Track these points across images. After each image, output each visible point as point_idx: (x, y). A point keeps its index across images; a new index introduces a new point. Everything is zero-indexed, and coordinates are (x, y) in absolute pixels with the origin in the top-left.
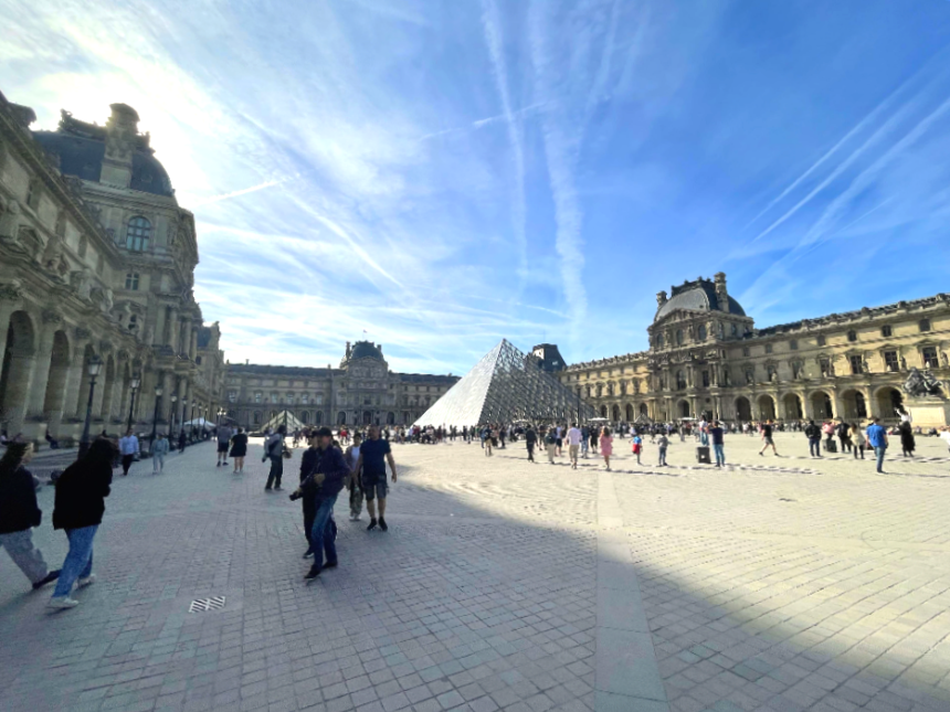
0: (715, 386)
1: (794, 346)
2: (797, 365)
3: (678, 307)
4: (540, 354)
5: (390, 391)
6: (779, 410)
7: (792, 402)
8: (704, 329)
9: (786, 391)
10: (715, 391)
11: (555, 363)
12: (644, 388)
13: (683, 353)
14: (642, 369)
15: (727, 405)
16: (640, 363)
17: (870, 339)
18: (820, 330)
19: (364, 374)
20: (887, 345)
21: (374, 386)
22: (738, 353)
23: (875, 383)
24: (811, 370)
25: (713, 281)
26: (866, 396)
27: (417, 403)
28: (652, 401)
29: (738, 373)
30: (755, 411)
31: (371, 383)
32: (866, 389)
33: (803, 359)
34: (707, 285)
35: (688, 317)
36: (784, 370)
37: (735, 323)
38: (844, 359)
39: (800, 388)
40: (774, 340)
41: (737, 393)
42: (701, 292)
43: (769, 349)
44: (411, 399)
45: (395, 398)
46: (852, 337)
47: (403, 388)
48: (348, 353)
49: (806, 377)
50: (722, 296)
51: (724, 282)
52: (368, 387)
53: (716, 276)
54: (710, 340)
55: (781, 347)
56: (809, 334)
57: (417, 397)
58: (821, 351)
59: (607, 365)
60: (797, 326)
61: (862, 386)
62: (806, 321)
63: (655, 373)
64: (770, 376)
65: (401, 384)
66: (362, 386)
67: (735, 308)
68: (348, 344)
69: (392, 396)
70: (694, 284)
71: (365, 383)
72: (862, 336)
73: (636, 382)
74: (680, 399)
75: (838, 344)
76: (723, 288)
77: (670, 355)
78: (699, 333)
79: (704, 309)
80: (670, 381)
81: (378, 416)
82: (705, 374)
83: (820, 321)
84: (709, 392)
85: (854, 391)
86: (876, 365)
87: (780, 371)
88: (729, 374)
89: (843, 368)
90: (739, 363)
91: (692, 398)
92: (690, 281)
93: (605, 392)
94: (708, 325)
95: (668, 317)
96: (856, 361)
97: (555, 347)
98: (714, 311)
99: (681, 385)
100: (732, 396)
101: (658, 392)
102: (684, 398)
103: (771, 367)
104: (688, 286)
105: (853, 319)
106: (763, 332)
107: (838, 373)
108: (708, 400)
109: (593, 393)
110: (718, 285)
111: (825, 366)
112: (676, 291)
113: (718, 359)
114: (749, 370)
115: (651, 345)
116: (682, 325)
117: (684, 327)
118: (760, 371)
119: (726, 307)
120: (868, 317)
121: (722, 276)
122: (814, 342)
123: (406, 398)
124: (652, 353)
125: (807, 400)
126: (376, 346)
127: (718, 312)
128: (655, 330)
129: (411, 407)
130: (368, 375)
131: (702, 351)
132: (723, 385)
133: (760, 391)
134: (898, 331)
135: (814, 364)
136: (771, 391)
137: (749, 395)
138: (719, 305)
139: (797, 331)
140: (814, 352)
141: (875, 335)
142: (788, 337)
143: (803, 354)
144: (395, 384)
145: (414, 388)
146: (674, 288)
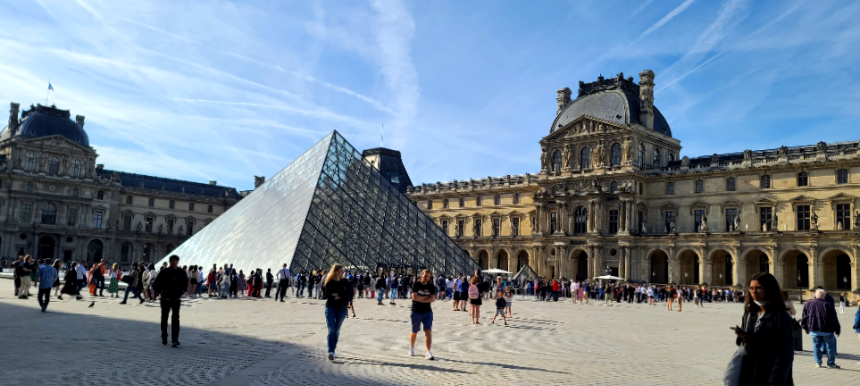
0: (626, 233)
1: (731, 185)
2: (731, 213)
3: (588, 114)
4: (374, 161)
5: (96, 203)
6: (704, 271)
7: (722, 261)
8: (620, 149)
9: (715, 246)
10: (624, 239)
11: (395, 180)
12: (526, 228)
13: (586, 181)
14: (526, 200)
15: (639, 262)
16: (524, 191)
18: (766, 166)
19: (46, 168)
20: (841, 195)
21: (65, 192)
22: (659, 188)
23: (823, 243)
24: (749, 221)
25: (636, 81)
26: (811, 261)
27: (149, 227)
28: (537, 248)
29: (656, 217)
30: (674, 272)
31: (60, 185)
32: (812, 252)
33: (740, 205)
34: (629, 87)
35: (599, 130)
36: (715, 217)
37: (659, 145)
38: (789, 208)
39: (734, 243)
40: (707, 175)
41: (653, 245)
42: (619, 95)
43: (699, 188)
44: (138, 220)
45: (107, 216)
46: (802, 181)
47: (124, 199)
48: (14, 123)
49: (743, 230)
50: (646, 104)
51: (651, 84)
52: (52, 191)
53: (643, 75)
54: (626, 166)
55: (714, 185)
56: (752, 171)
57: (150, 218)
58: (763, 196)
59: (475, 191)
60: (737, 158)
61: (807, 246)
62: (750, 152)
63: (545, 208)
64: (697, 224)
65: (122, 192)
66: (40, 188)
67: (661, 125)
68: (15, 107)
69: (102, 210)
70: (610, 82)
71: (47, 183)
72: (814, 180)
73: (516, 219)
74: (576, 247)
75: (784, 187)
76: (650, 94)
77: (569, 182)
78: (612, 156)
79: (622, 121)
80: (567, 221)
81: (70, 245)
82: (613, 215)
83: (766, 155)
84: (616, 241)
85: (797, 251)
86: (826, 220)
87: (710, 219)
88: (645, 218)
89: (787, 221)
90: (660, 202)
91: (592, 247)
92: (607, 77)
93: (469, 232)
94: (625, 145)
95: (572, 126)
96: (803, 211)
97: (397, 155)
98: (635, 127)
99: (580, 228)
100: (645, 248)
101: (548, 236)
102: (582, 247)
103: (699, 211)
104: (603, 84)
105: (806, 156)
106: (694, 162)
107: (782, 227)
108: (614, 252)
109: (452, 232)
110: (642, 88)
111: (766, 215)
112: (586, 89)
113: (633, 194)
114: (670, 213)
115: (544, 165)
116: (590, 141)
117: (593, 144)
118: (685, 217)
119: (650, 120)
120: (823, 156)
121: (650, 75)
122: (756, 183)
123: (128, 217)
124: (541, 178)
125: (740, 261)
126: (73, 118)
127: (641, 128)
128: (552, 145)
129: (138, 233)
130: (54, 170)
131: (614, 181)
132: (636, 233)
133: (684, 245)
135: (753, 212)
136: (696, 244)
137: (668, 249)
138: (642, 117)
139: (737, 166)
140: (754, 196)
141: (831, 179)
142: (724, 173)
143: (741, 198)
144: (108, 190)
145: (145, 201)
146: (582, 85)
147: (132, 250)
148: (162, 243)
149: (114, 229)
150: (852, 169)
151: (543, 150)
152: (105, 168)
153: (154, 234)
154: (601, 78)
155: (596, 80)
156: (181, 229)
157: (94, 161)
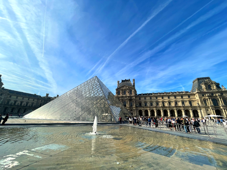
1: (151, 98)
6: (150, 114)
9: (151, 109)
13: (126, 97)
15: (137, 112)
17: (166, 99)
26: (168, 111)
30: (144, 114)
39: (154, 108)
40: (147, 97)
42: (130, 82)
43: (145, 99)
44: (12, 102)
45: (2, 100)
46: (162, 98)
53: (133, 80)
54: (133, 94)
57: (16, 101)
58: (157, 100)
60: (151, 94)
64: (145, 105)
65: (9, 94)
72: (164, 98)
75: (160, 99)
77: (122, 97)
90: (138, 101)
95: (122, 87)
96: (163, 103)
100: (138, 109)
103: (146, 103)
105: (163, 94)
108: (132, 110)
111: (157, 104)
115: (116, 93)
118: (143, 104)
120: (165, 94)
122: (155, 98)
123: (9, 101)
124: (116, 96)
125: (156, 112)
128: (118, 90)
129: (11, 105)
131: (131, 97)
133: (145, 109)
134: (171, 98)
135: (155, 103)
136: (148, 109)
137: (142, 109)
140: (155, 100)
141: (167, 98)
142: (149, 96)
143: (153, 101)
144: (4, 93)
145: (15, 97)
146: (122, 80)
147: (8, 109)
148: (18, 108)
149: (3, 104)
150: (170, 96)
151: (116, 91)
152: (5, 88)
153: (16, 105)
154: (126, 79)
155: (125, 80)
156: (24, 104)
157: (2, 86)
